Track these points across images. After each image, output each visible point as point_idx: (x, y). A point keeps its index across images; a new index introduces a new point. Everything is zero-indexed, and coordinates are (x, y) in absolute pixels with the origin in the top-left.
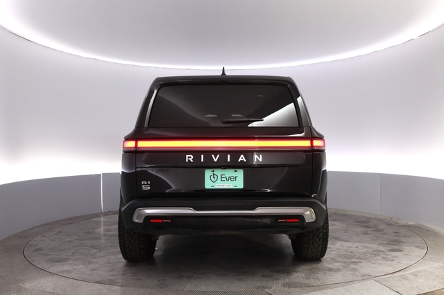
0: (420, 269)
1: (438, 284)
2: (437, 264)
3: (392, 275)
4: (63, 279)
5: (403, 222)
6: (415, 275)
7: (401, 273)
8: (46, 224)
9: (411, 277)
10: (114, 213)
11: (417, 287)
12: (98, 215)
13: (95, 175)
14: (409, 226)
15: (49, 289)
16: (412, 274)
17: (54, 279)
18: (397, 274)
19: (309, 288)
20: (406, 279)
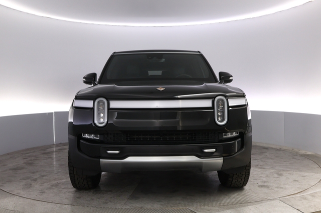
0: (317, 190)
3: (294, 196)
4: (22, 199)
5: (303, 152)
6: (313, 195)
7: (301, 194)
8: (8, 154)
9: (310, 197)
10: (64, 144)
11: (315, 206)
12: (51, 146)
13: (49, 113)
14: (308, 155)
15: (11, 208)
16: (310, 195)
17: (15, 199)
18: (298, 195)
19: (225, 207)
20: (306, 199)
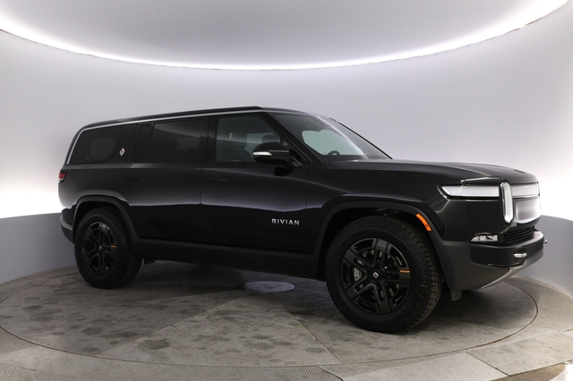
0: (528, 337)
1: (551, 358)
2: (550, 332)
3: (489, 346)
6: (521, 345)
7: (502, 343)
9: (516, 348)
11: (524, 362)
15: (29, 365)
16: (517, 344)
18: (497, 345)
20: (509, 351)
